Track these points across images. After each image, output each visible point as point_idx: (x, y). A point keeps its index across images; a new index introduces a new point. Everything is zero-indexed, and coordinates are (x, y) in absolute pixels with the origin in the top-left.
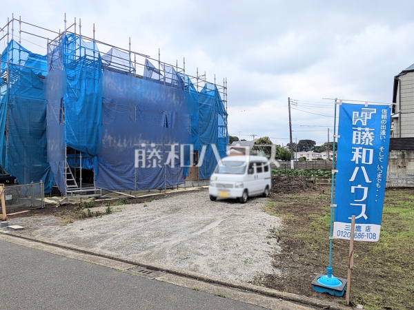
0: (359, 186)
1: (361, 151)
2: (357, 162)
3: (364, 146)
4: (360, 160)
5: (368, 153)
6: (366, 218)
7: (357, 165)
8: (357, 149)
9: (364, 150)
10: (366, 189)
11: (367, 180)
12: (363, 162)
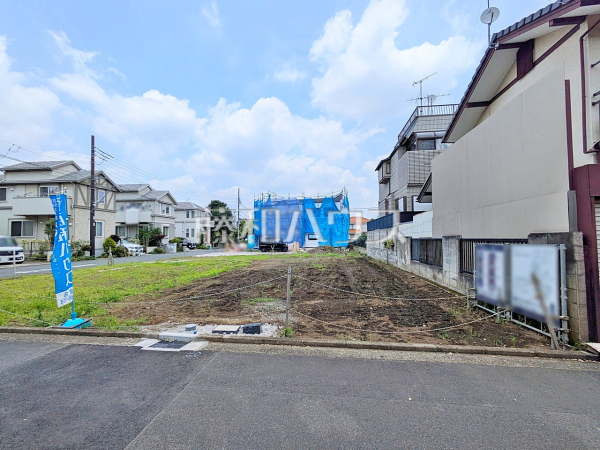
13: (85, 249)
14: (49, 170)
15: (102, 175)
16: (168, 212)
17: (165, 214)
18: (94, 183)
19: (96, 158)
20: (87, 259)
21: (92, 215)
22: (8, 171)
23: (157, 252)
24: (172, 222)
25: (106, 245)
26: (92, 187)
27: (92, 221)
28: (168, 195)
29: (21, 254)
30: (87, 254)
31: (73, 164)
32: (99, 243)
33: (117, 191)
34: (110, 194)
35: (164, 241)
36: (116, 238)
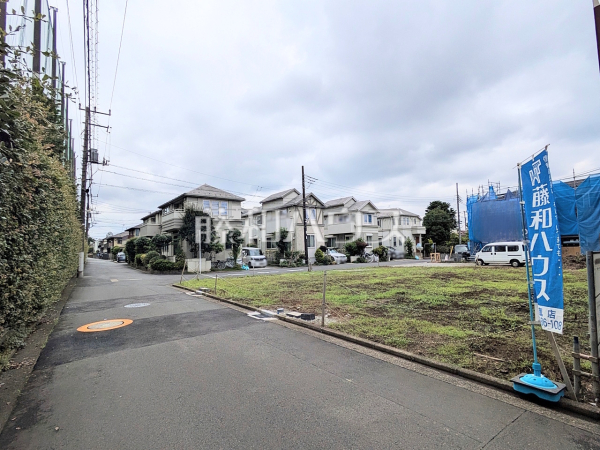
0: (540, 257)
1: (541, 213)
2: (536, 228)
3: (544, 207)
4: (540, 224)
5: (547, 212)
6: (547, 298)
7: (537, 231)
8: (537, 212)
9: (544, 211)
10: (546, 260)
11: (548, 249)
12: (544, 226)
13: (302, 257)
14: (281, 199)
15: (312, 196)
16: (370, 221)
17: (368, 224)
18: (306, 203)
19: (306, 183)
20: (303, 265)
21: (305, 230)
22: (264, 203)
23: (359, 261)
24: (376, 231)
25: (318, 255)
26: (304, 207)
27: (305, 235)
28: (369, 204)
29: (265, 261)
30: (304, 261)
31: (295, 191)
32: (312, 252)
33: (323, 207)
34: (319, 210)
35: (367, 251)
36: (323, 249)
